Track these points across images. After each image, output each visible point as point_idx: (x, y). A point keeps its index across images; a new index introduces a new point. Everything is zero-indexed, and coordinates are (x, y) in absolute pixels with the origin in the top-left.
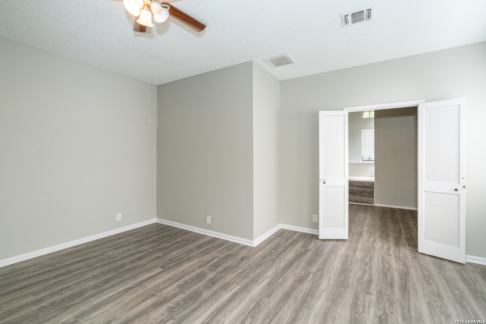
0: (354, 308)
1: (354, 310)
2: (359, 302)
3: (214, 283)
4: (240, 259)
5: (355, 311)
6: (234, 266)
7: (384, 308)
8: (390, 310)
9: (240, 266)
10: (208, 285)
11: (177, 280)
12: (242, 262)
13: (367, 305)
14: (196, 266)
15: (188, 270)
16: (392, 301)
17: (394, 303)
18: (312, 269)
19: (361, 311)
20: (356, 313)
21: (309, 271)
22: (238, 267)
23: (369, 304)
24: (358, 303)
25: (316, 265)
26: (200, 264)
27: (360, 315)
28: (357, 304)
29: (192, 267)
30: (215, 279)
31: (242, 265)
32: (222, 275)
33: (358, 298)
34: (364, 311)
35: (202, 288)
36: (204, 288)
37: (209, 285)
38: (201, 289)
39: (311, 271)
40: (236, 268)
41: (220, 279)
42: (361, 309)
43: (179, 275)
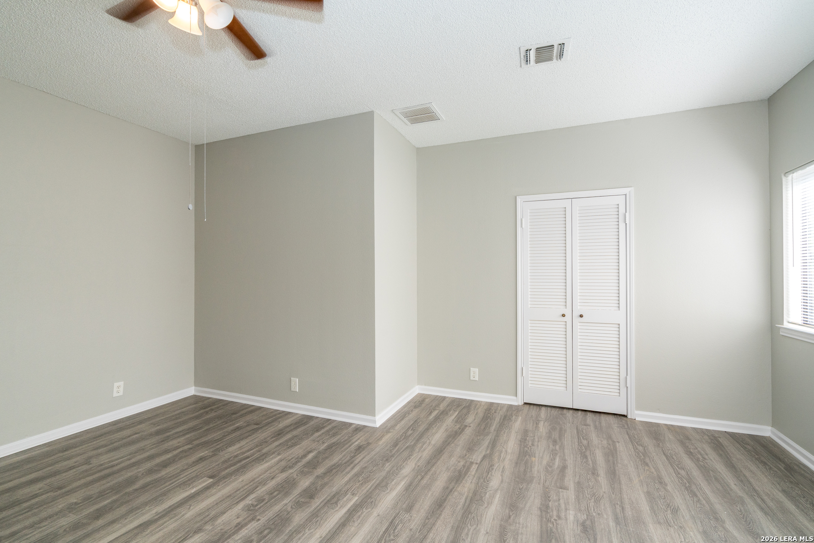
0: (544, 513)
1: (545, 516)
2: (550, 503)
3: (312, 497)
4: (355, 450)
5: (546, 519)
6: (345, 463)
7: (588, 509)
8: (596, 510)
9: (356, 462)
10: (301, 500)
11: (242, 497)
12: (358, 454)
13: (563, 506)
14: (275, 468)
15: (262, 477)
16: (597, 496)
17: (600, 500)
18: (474, 457)
19: (555, 517)
20: (549, 521)
21: (470, 460)
22: (352, 463)
23: (565, 504)
24: (550, 505)
25: (480, 450)
26: (283, 463)
27: (554, 523)
28: (547, 507)
29: (269, 472)
30: (314, 489)
31: (358, 460)
32: (326, 480)
33: (549, 497)
34: (559, 517)
35: (291, 507)
36: (294, 507)
37: (303, 500)
38: (289, 509)
39: (473, 461)
40: (349, 466)
41: (323, 489)
42: (555, 513)
43: (246, 487)
